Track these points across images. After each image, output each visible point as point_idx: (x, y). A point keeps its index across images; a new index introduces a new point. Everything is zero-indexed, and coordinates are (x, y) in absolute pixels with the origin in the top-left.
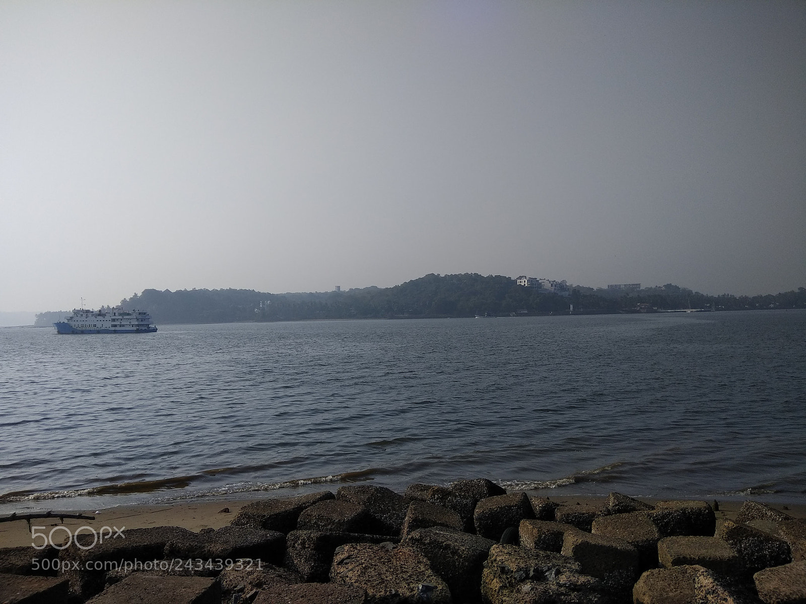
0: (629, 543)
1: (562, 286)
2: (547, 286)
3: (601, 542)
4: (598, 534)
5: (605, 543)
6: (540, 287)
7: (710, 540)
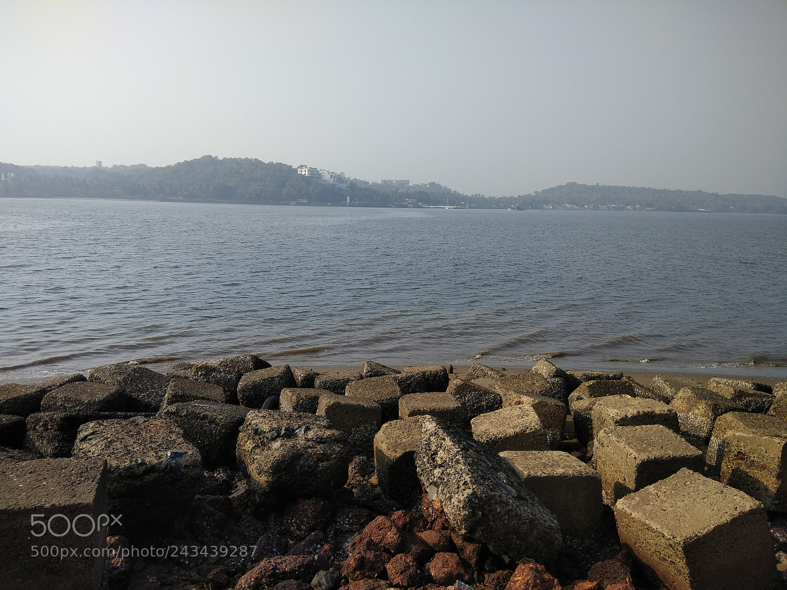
0: (375, 401)
1: (340, 178)
2: (327, 177)
3: (350, 402)
4: (349, 396)
5: (354, 403)
6: (320, 178)
7: (441, 394)
